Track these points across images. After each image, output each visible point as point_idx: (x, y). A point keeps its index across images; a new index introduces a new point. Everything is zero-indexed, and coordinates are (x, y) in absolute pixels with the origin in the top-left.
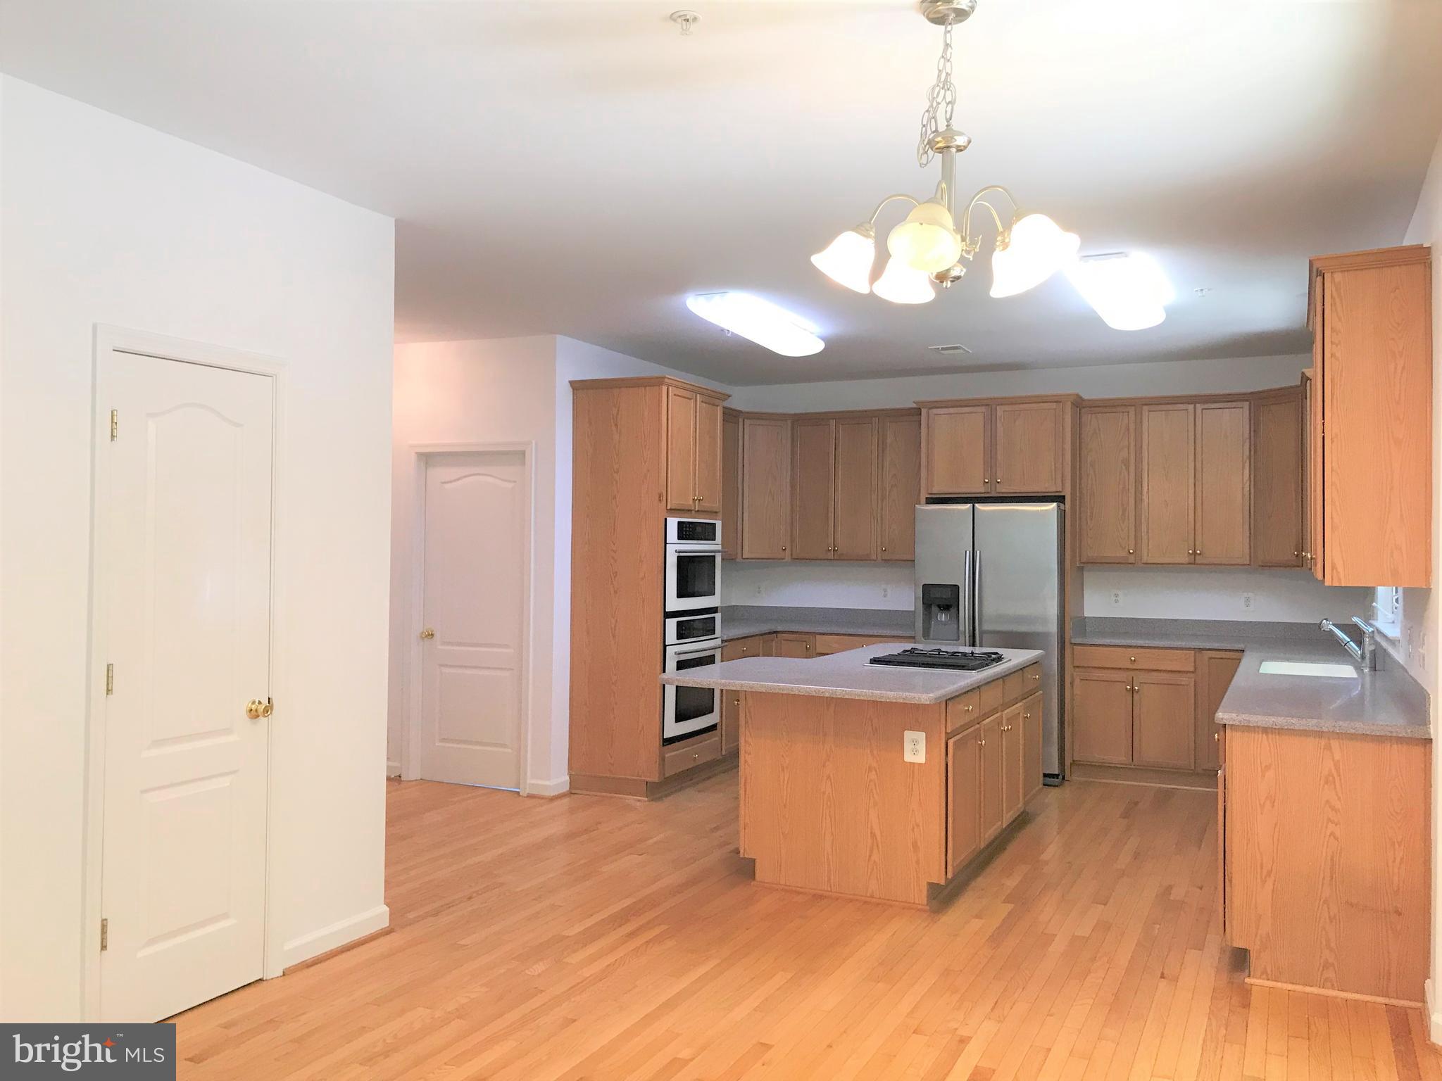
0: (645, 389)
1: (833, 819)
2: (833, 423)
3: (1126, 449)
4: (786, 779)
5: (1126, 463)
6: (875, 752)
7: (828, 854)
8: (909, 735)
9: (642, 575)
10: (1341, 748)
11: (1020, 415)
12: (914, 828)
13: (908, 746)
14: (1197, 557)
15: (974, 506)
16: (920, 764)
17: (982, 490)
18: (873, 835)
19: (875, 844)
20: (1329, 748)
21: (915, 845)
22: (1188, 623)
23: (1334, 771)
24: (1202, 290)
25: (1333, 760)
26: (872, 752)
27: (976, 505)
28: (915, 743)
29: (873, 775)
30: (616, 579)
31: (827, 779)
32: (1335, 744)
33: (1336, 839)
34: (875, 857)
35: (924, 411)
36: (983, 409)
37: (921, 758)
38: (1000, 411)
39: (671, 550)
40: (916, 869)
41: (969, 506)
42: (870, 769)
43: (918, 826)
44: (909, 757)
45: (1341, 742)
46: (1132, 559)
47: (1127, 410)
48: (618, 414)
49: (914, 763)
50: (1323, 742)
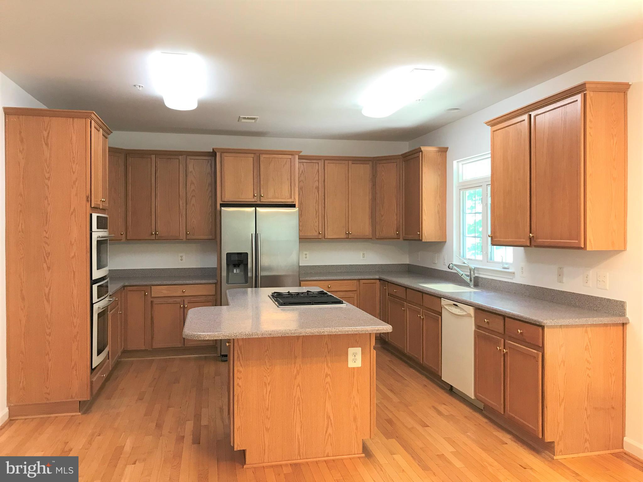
0: (73, 120)
1: (301, 413)
2: (153, 157)
3: (317, 182)
4: (268, 391)
5: (318, 188)
6: (329, 365)
7: (298, 436)
8: (351, 350)
9: (72, 254)
10: (591, 331)
11: (272, 160)
12: (354, 408)
13: (350, 357)
14: (349, 235)
15: (256, 209)
16: (358, 368)
17: (253, 200)
18: (329, 417)
19: (330, 423)
20: (586, 332)
21: (355, 419)
22: (338, 267)
23: (589, 344)
24: (419, 100)
25: (588, 337)
26: (327, 365)
27: (257, 208)
28: (355, 355)
29: (328, 379)
30: (49, 258)
31: (297, 387)
32: (589, 329)
33: (590, 377)
34: (330, 431)
35: (218, 155)
36: (253, 155)
37: (358, 364)
38: (263, 157)
39: (95, 236)
40: (356, 433)
41: (254, 209)
42: (327, 375)
43: (357, 406)
44: (351, 364)
45: (591, 328)
46: (320, 237)
47: (318, 162)
48: (48, 136)
49: (354, 368)
50: (584, 329)
